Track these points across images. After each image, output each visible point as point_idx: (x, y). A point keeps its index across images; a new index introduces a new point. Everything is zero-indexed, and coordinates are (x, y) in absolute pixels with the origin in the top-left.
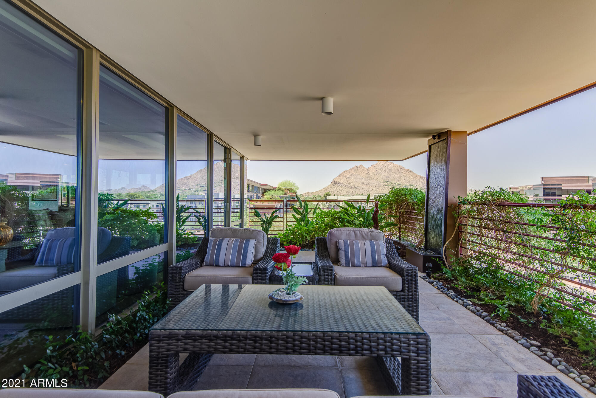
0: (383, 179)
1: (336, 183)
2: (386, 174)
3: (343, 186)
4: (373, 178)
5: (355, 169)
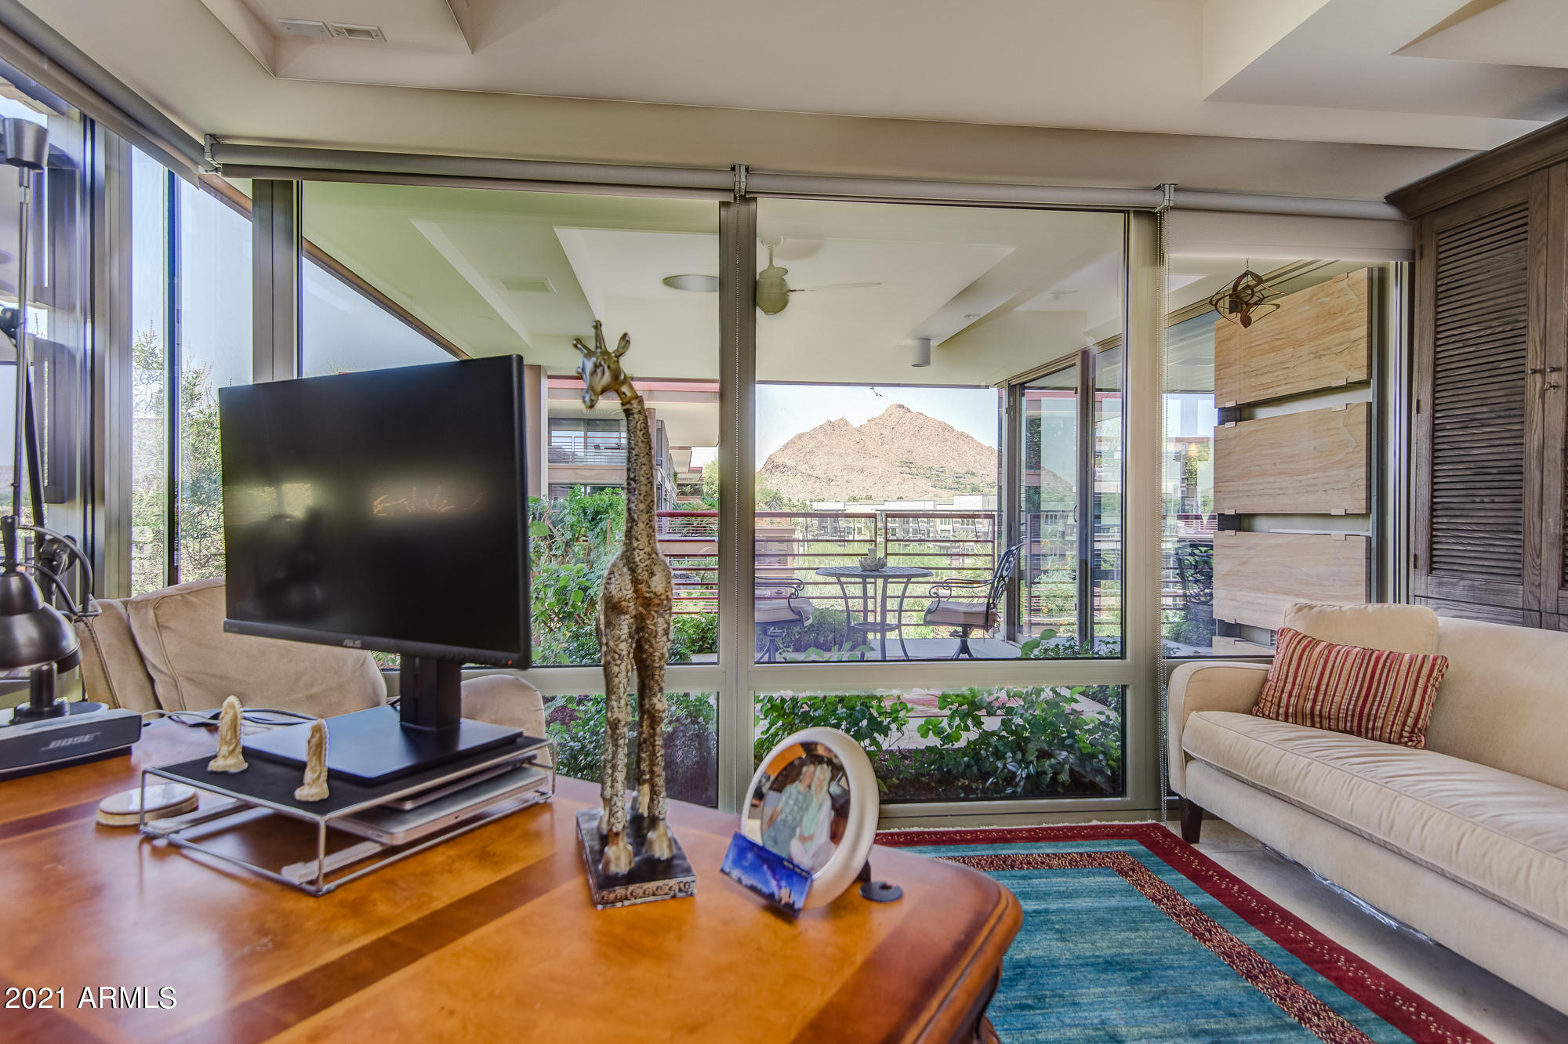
0: (898, 456)
1: (777, 467)
2: (907, 444)
3: (796, 474)
4: (872, 453)
5: (825, 431)
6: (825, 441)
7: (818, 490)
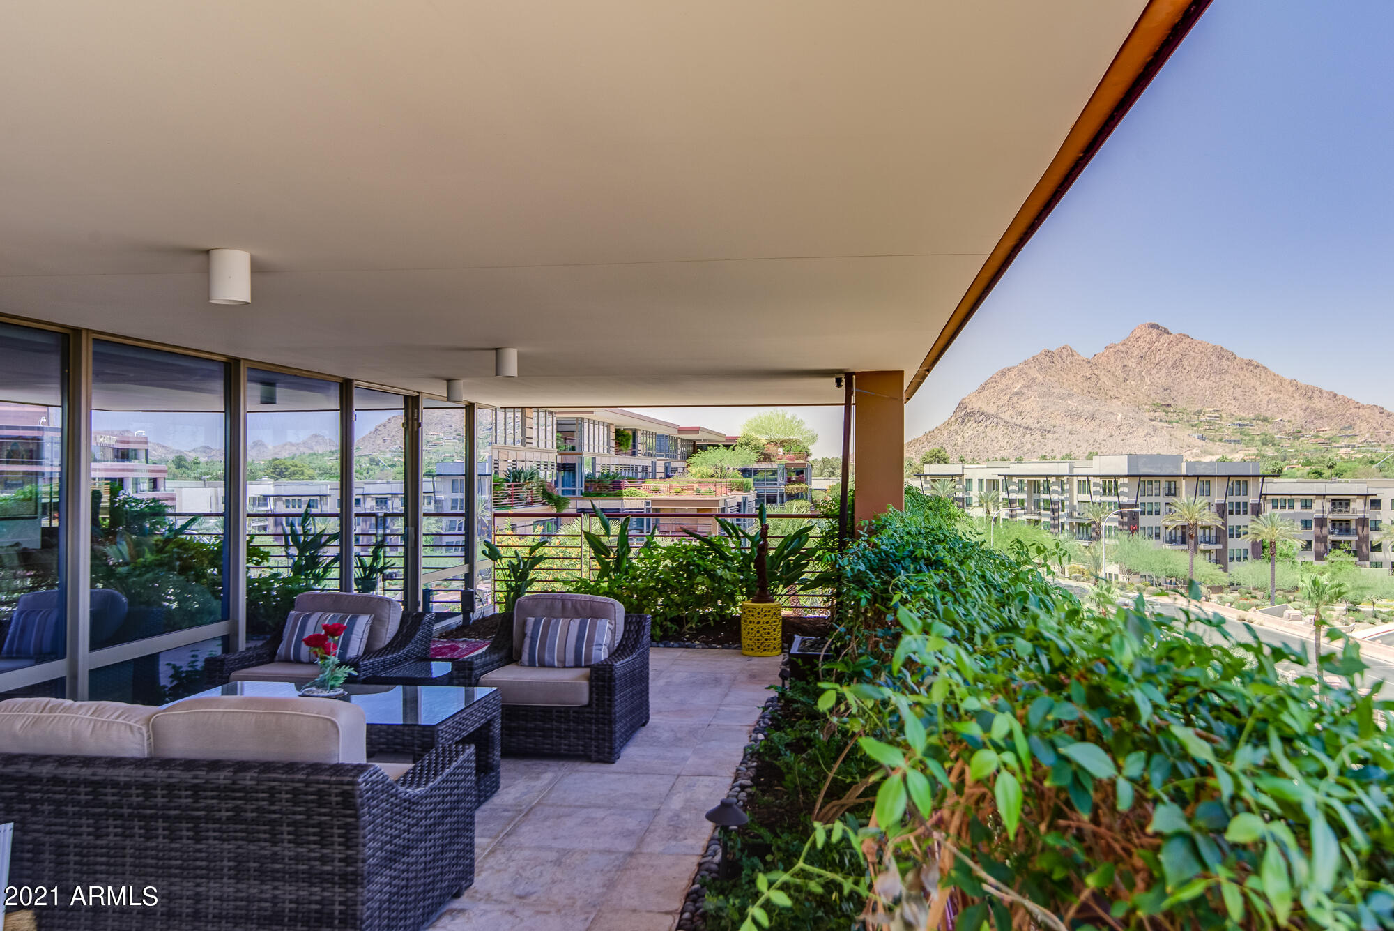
0: (1149, 396)
1: (970, 415)
2: (1162, 378)
3: (998, 424)
4: (1110, 393)
5: (1040, 363)
6: (1040, 378)
7: (1028, 446)
